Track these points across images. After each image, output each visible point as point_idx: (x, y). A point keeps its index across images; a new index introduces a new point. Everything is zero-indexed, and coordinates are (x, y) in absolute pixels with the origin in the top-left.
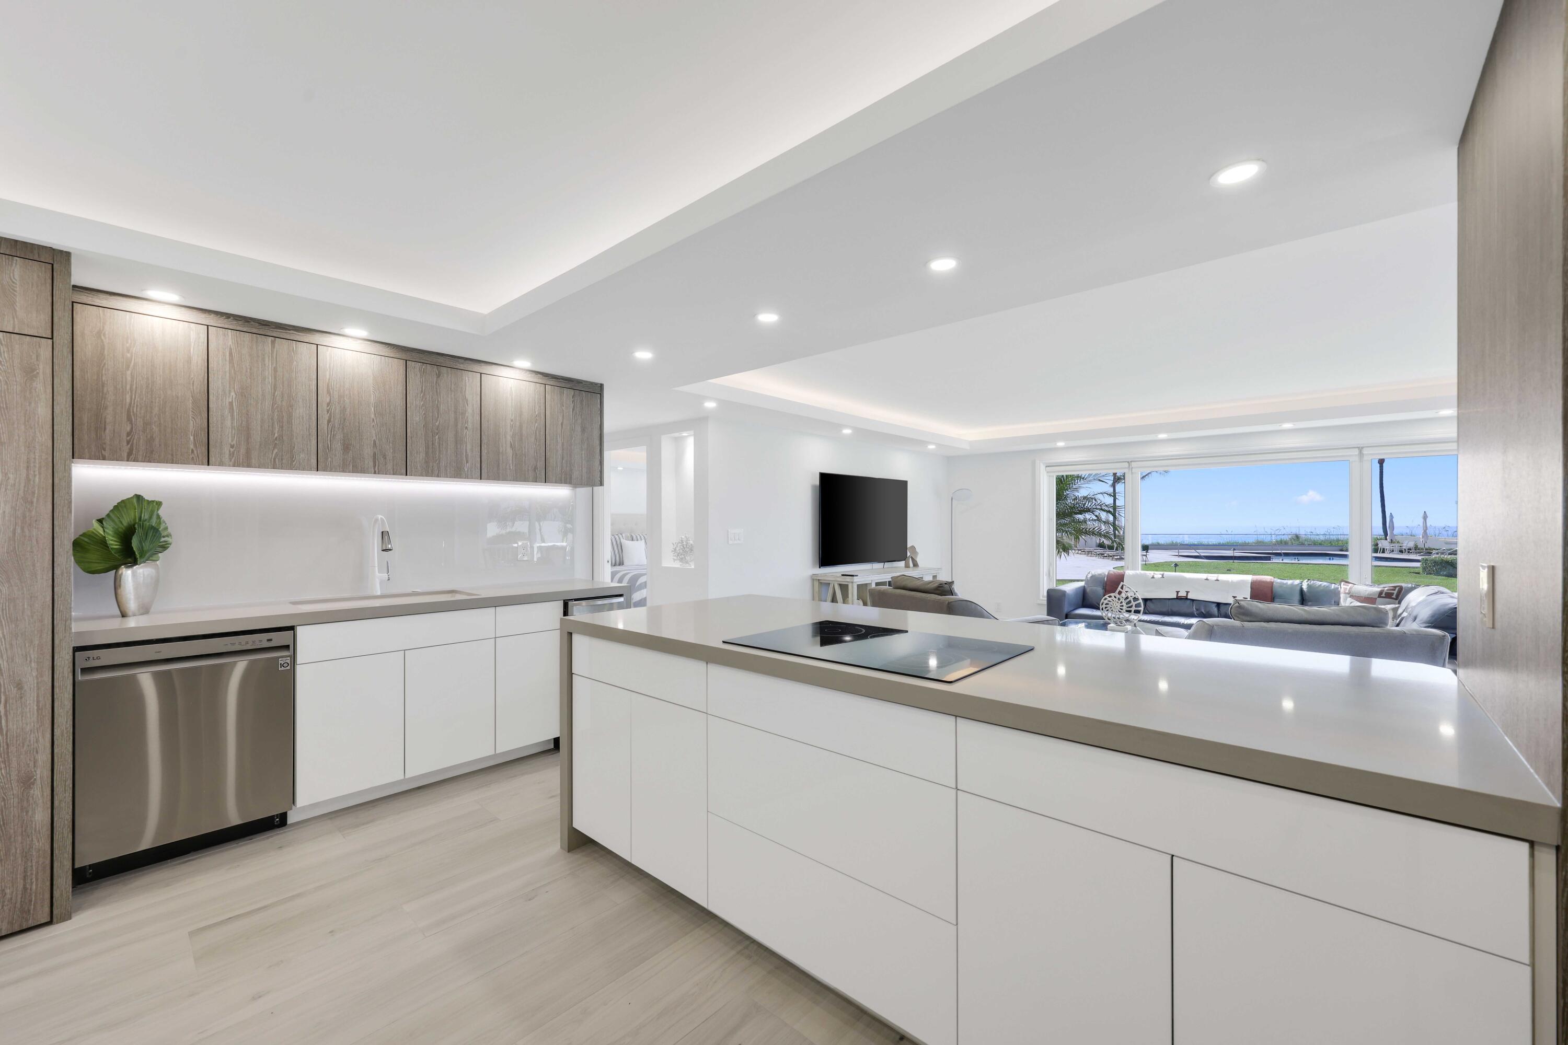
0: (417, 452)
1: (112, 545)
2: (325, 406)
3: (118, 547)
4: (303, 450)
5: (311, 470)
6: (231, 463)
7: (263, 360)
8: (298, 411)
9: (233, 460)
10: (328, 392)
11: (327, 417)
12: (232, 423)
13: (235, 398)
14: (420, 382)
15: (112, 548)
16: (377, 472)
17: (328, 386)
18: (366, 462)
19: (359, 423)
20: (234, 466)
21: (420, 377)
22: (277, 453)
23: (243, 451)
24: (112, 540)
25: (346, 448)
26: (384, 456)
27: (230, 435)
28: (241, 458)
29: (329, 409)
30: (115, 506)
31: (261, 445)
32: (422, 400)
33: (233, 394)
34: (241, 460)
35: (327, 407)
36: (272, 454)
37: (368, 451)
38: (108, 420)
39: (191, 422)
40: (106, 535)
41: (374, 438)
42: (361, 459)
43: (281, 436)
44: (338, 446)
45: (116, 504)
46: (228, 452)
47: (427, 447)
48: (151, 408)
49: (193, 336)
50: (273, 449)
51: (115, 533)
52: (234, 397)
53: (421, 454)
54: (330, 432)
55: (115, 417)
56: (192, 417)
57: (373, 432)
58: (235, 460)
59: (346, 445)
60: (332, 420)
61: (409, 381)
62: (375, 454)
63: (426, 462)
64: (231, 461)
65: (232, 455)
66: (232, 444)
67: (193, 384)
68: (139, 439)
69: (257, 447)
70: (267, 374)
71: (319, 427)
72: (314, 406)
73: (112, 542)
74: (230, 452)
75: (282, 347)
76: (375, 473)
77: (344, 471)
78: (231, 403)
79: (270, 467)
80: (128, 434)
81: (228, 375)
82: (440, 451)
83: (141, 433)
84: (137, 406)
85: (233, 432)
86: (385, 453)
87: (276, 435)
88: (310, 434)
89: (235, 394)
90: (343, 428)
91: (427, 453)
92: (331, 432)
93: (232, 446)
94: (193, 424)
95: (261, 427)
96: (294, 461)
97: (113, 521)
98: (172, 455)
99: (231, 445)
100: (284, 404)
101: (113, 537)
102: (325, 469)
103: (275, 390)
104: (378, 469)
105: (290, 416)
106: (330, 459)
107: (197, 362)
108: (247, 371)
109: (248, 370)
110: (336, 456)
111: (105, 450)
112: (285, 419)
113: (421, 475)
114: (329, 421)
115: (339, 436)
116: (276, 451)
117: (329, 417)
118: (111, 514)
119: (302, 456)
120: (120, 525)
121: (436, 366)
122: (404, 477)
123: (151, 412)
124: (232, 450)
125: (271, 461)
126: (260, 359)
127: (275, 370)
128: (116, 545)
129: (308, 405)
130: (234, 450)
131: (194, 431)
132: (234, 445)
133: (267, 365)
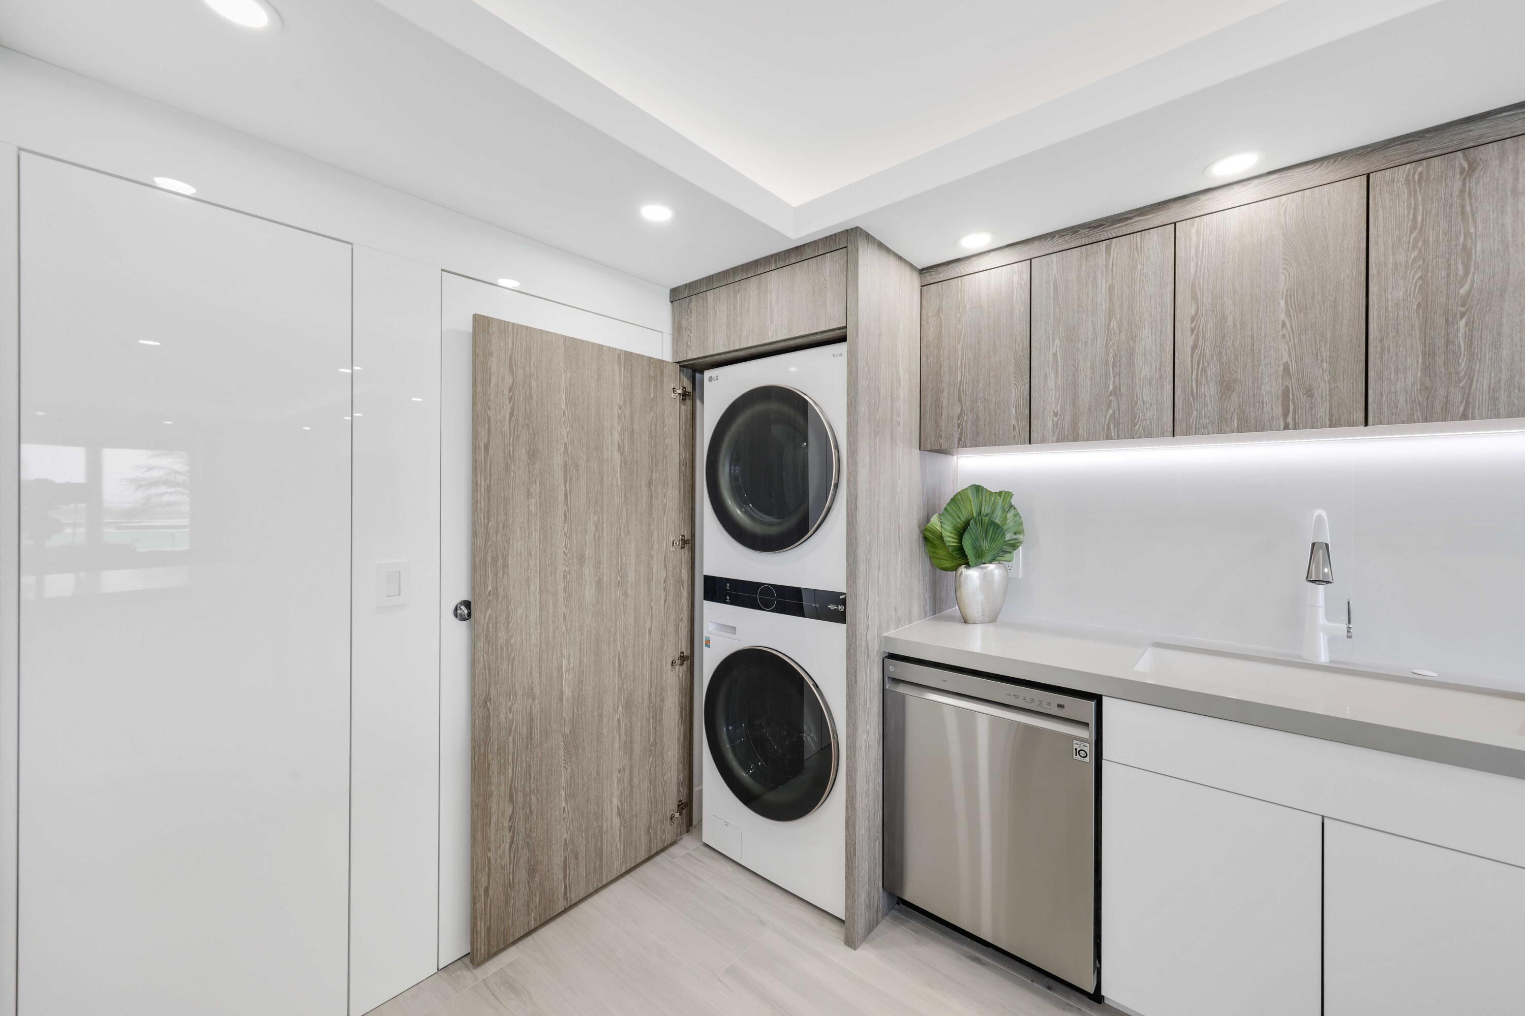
0: (1397, 371)
1: (949, 542)
2: (1188, 326)
3: (955, 544)
4: (1151, 405)
5: (1162, 435)
6: (1054, 438)
7: (1095, 279)
8: (1143, 342)
9: (1056, 433)
10: (1194, 297)
11: (1190, 342)
12: (1056, 383)
13: (1060, 347)
14: (1409, 206)
15: (948, 546)
16: (1291, 426)
17: (1193, 286)
18: (1267, 409)
19: (1252, 337)
20: (1058, 441)
21: (1409, 196)
22: (1111, 415)
23: (1068, 418)
24: (949, 537)
25: (1226, 387)
26: (1309, 390)
27: (1053, 399)
28: (1066, 430)
29: (1196, 325)
30: (952, 499)
31: (1090, 406)
32: (1415, 246)
33: (1057, 341)
34: (1066, 432)
35: (1191, 324)
36: (1105, 419)
37: (1271, 388)
38: (944, 405)
39: (1013, 390)
40: (943, 531)
41: (1286, 358)
42: (1257, 404)
43: (1118, 388)
44: (1210, 388)
45: (952, 497)
46: (1051, 423)
47: (1429, 354)
48: (977, 381)
49: (1016, 278)
50: (1107, 411)
51: (954, 529)
52: (1058, 345)
53: (1409, 374)
54: (1195, 367)
55: (949, 400)
56: (1014, 384)
57: (1283, 347)
58: (1059, 433)
59: (1225, 384)
60: (1200, 344)
61: (1376, 218)
62: (1286, 392)
63: (1425, 388)
64: (1054, 435)
65: (1055, 427)
66: (1056, 411)
67: (1015, 341)
68: (967, 420)
69: (1086, 411)
70: (1099, 299)
71: (1176, 360)
72: (1168, 328)
73: (949, 539)
74: (1053, 422)
75: (1121, 247)
76: (1286, 427)
77: (1220, 431)
78: (1055, 355)
79: (1102, 438)
80: (959, 417)
81: (1052, 316)
82: (1471, 355)
83: (969, 413)
84: (966, 383)
85: (1057, 394)
86: (1310, 385)
87: (1111, 388)
88: (1161, 377)
89: (1061, 340)
90: (1220, 353)
91: (1428, 369)
92: (1198, 365)
93: (1056, 415)
94: (1014, 394)
95: (1091, 379)
96: (1136, 425)
97: (952, 516)
98: (995, 435)
99: (1054, 411)
100: (1123, 336)
101: (951, 533)
102: (1187, 433)
103: (1110, 320)
104: (1294, 419)
105: (1131, 354)
106: (1195, 413)
107: (1020, 312)
108: (1074, 304)
109: (1076, 301)
110: (1206, 405)
111: (941, 438)
112: (1124, 359)
113: (1411, 419)
114: (1194, 348)
115: (1213, 369)
116: (1111, 411)
117: (1194, 340)
118: (948, 508)
119: (1149, 413)
120: (959, 521)
121: (1460, 154)
122: (1362, 428)
123: (978, 387)
124: (1055, 419)
125: (1103, 427)
126: (1091, 279)
127: (1111, 289)
128: (954, 542)
129: (1159, 328)
130: (1058, 420)
131: (1016, 402)
132: (1058, 412)
133: (1099, 285)
